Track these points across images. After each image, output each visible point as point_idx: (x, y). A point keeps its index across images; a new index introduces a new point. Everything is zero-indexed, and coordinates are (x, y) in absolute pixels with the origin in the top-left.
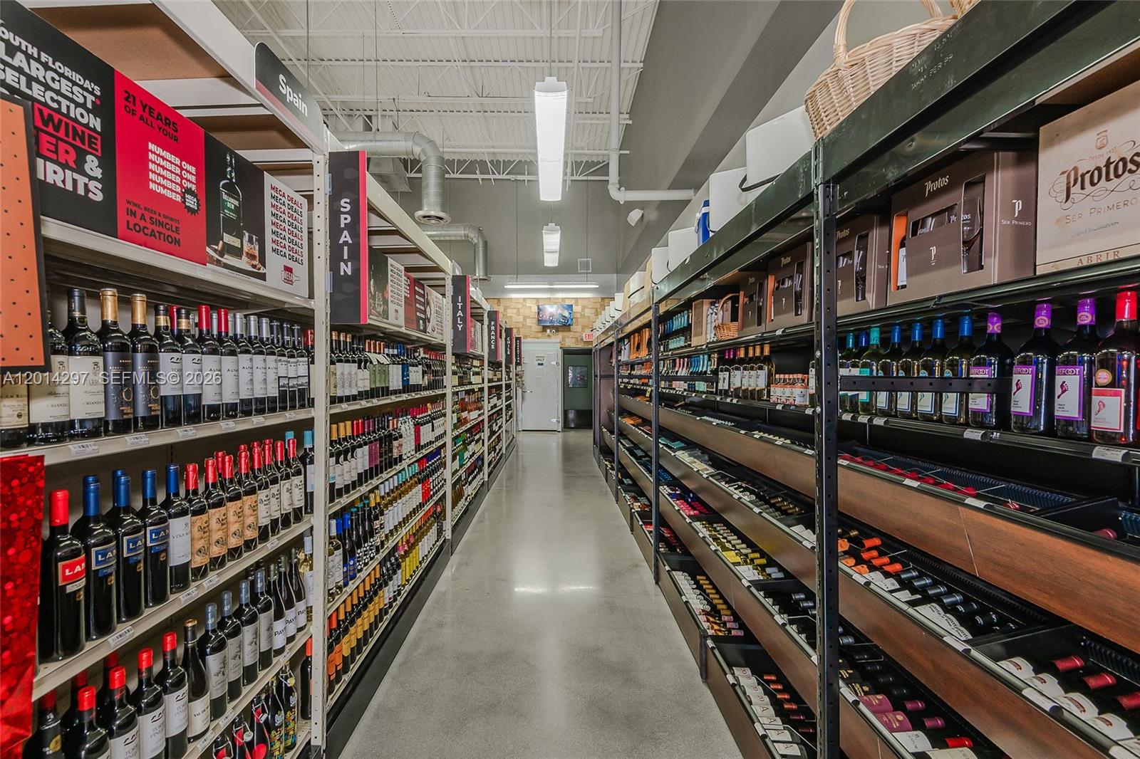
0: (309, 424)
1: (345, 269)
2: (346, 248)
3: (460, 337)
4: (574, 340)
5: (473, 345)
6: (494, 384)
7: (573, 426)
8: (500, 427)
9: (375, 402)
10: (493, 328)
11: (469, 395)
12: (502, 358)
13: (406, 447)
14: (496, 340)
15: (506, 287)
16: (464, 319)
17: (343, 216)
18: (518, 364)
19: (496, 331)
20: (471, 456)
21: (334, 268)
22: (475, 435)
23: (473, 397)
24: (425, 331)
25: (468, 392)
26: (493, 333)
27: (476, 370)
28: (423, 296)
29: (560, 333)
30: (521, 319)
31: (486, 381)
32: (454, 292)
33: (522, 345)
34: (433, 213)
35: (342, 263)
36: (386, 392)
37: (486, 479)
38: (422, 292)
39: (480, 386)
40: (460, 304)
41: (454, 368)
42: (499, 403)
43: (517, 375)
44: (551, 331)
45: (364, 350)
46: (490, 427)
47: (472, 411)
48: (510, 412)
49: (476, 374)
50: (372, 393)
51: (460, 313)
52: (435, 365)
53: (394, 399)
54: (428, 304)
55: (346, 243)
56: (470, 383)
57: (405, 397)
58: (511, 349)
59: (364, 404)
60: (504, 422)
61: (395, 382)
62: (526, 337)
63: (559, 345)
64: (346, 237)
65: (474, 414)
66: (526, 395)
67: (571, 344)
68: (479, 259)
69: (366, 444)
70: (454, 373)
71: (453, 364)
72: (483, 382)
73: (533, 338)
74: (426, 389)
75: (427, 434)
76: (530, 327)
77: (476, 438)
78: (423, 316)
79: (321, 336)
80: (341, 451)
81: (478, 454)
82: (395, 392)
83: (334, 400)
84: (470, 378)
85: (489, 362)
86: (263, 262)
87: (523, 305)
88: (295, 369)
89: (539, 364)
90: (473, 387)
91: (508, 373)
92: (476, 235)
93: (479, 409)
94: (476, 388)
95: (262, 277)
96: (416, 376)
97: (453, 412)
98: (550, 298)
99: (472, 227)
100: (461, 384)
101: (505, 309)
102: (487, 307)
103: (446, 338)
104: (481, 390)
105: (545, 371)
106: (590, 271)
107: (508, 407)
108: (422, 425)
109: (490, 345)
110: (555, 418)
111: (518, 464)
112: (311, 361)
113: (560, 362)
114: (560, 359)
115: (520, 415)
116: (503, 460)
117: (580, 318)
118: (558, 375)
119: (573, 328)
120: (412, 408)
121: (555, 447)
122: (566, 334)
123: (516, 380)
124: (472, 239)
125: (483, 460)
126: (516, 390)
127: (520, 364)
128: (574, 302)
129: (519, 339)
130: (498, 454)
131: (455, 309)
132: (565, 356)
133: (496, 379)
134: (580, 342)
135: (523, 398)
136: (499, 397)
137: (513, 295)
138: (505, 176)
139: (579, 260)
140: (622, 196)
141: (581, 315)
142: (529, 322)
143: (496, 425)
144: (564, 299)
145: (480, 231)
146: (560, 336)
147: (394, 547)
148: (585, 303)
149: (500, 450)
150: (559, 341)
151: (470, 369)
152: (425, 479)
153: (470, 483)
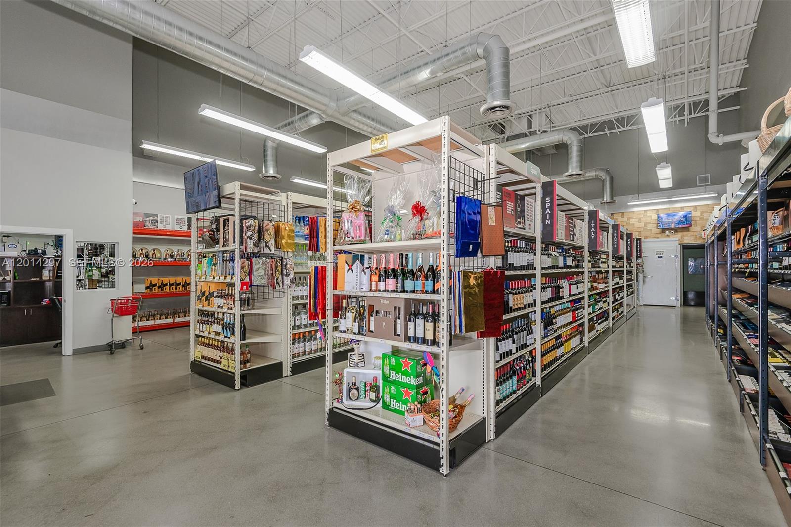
0: (534, 276)
1: (548, 222)
2: (548, 215)
3: (593, 242)
4: (693, 238)
5: (602, 245)
6: (617, 269)
7: (692, 304)
8: (622, 298)
9: (553, 271)
10: (615, 235)
11: (598, 274)
12: (624, 253)
13: (565, 292)
14: (618, 242)
15: (628, 204)
16: (595, 233)
17: (547, 204)
18: (638, 257)
19: (617, 237)
20: (600, 309)
21: (543, 222)
22: (603, 298)
23: (601, 276)
24: (573, 240)
25: (598, 273)
26: (615, 238)
27: (603, 260)
28: (572, 224)
29: (678, 233)
30: (642, 225)
31: (610, 267)
32: (589, 219)
33: (643, 244)
34: (574, 173)
35: (546, 220)
36: (557, 267)
37: (611, 325)
38: (572, 222)
39: (606, 270)
40: (593, 225)
41: (589, 258)
42: (621, 282)
43: (637, 265)
44: (670, 232)
45: (549, 250)
46: (614, 296)
47: (600, 283)
48: (631, 290)
49: (603, 262)
50: (553, 267)
51: (593, 230)
52: (578, 257)
53: (560, 271)
54: (575, 226)
55: (548, 213)
56: (599, 268)
57: (564, 270)
58: (632, 247)
59: (550, 271)
60: (626, 295)
61: (561, 264)
62: (646, 238)
63: (678, 242)
64: (548, 211)
65: (602, 286)
66: (647, 280)
67: (689, 241)
68: (606, 189)
69: (550, 287)
70: (589, 261)
71: (589, 257)
72: (608, 268)
73: (653, 238)
74: (574, 268)
75: (574, 290)
76: (651, 230)
77: (604, 299)
78: (573, 233)
79: (539, 246)
80: (544, 288)
81: (605, 309)
82: (560, 268)
83: (543, 269)
84: (599, 265)
85: (613, 256)
86: (525, 225)
87: (644, 215)
88: (531, 256)
89: (658, 257)
90: (601, 270)
91: (629, 263)
92: (605, 174)
93: (606, 283)
94: (603, 270)
95: (524, 229)
96: (570, 261)
97: (589, 282)
98: (669, 208)
99: (602, 169)
100: (593, 267)
101: (629, 219)
102: (611, 222)
103: (585, 243)
104: (607, 272)
105: (664, 262)
106: (710, 184)
107: (629, 286)
108: (572, 285)
109: (613, 245)
110: (674, 297)
111: (638, 325)
112: (535, 254)
113: (679, 255)
114: (679, 252)
115: (641, 294)
116: (624, 319)
117: (699, 221)
118: (677, 264)
119: (692, 228)
120: (568, 276)
121: (673, 316)
122: (685, 233)
123: (637, 268)
124: (601, 177)
125: (608, 314)
126: (637, 274)
127: (640, 257)
128: (692, 208)
129: (640, 239)
130: (620, 314)
131: (590, 228)
132: (684, 250)
133: (618, 266)
134: (699, 239)
135: (644, 281)
136: (621, 278)
137: (636, 209)
138: (628, 128)
139: (698, 176)
140: (720, 140)
141: (700, 218)
142: (649, 227)
143: (619, 295)
144: (683, 207)
145: (607, 171)
146: (679, 235)
147: (560, 335)
148: (705, 209)
149: (622, 312)
150: (678, 239)
151: (599, 259)
152: (574, 311)
153: (599, 324)
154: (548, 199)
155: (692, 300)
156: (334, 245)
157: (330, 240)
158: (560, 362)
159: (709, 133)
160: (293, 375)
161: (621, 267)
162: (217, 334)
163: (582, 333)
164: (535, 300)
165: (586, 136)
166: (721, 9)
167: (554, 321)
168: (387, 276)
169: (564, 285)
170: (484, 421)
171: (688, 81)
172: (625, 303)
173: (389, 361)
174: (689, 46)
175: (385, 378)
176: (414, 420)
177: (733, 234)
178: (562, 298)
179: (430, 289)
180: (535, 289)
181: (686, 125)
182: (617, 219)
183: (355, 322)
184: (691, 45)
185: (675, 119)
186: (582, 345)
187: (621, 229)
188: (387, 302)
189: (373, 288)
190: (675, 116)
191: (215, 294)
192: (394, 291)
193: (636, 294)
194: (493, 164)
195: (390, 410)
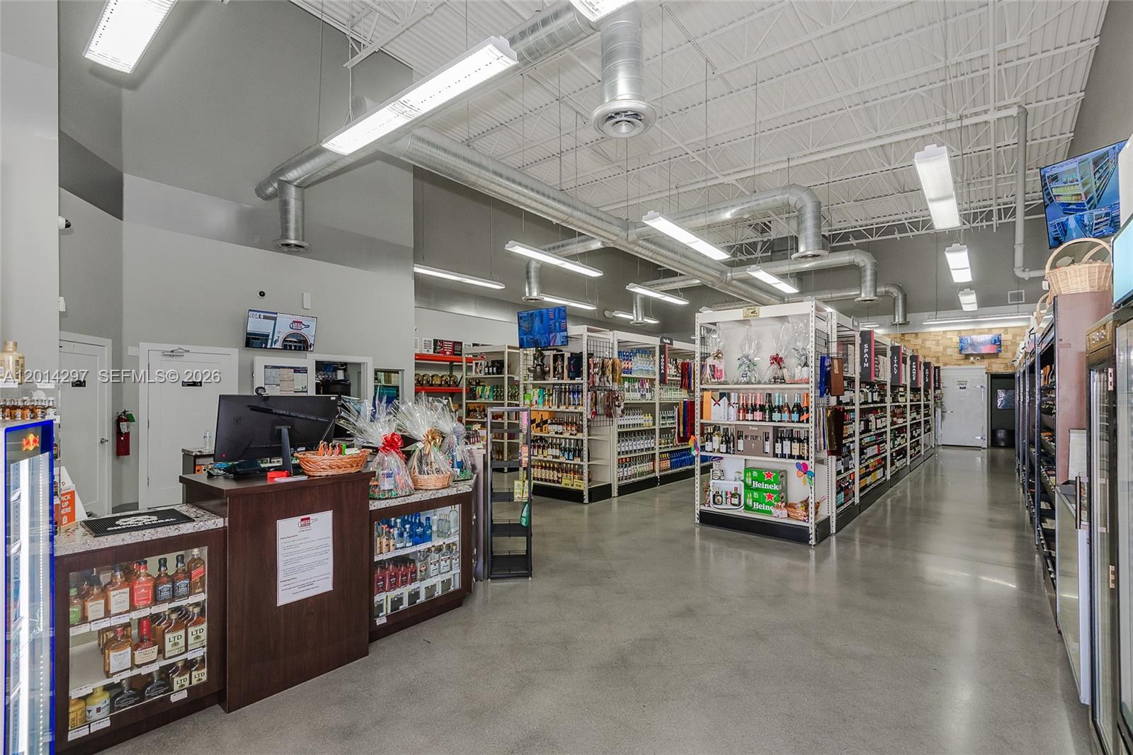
0: (854, 410)
1: (866, 365)
2: (866, 359)
3: (894, 377)
4: (1003, 366)
5: (901, 378)
6: (914, 403)
7: (1002, 445)
8: (919, 435)
9: (866, 406)
10: (914, 367)
11: (898, 409)
12: (922, 385)
13: (872, 426)
14: (916, 373)
15: (924, 323)
16: (897, 368)
17: (865, 350)
18: (937, 388)
19: (916, 368)
20: (899, 445)
21: (862, 364)
22: (902, 433)
24: (878, 376)
25: (897, 407)
26: (914, 369)
27: (901, 393)
29: (985, 360)
30: (941, 348)
31: (908, 400)
33: (941, 371)
34: (868, 298)
35: (864, 363)
36: (867, 403)
37: (908, 464)
39: (904, 404)
40: (895, 360)
41: (891, 393)
42: (918, 417)
43: (935, 397)
44: (974, 359)
45: (863, 388)
46: (911, 432)
47: (900, 418)
48: (928, 427)
49: (901, 396)
50: (865, 403)
51: (895, 364)
52: (882, 392)
53: (869, 406)
55: (866, 357)
56: (898, 402)
57: (872, 405)
58: (929, 377)
59: (863, 406)
60: (923, 432)
61: (870, 400)
62: (945, 364)
63: (985, 371)
64: (866, 355)
65: (901, 421)
66: (947, 415)
67: (998, 368)
68: (898, 306)
69: (864, 420)
70: (890, 396)
71: (890, 391)
72: (906, 402)
73: (954, 365)
74: (879, 403)
75: (879, 424)
76: (952, 355)
77: (902, 435)
79: (857, 384)
80: (860, 421)
81: (903, 445)
82: (870, 403)
83: (859, 404)
84: (898, 399)
85: (911, 388)
87: (943, 337)
88: (852, 394)
89: (960, 388)
90: (900, 404)
91: (926, 396)
92: (897, 291)
93: (904, 418)
94: (902, 405)
96: (876, 398)
97: (890, 417)
98: (973, 329)
99: (894, 285)
100: (893, 402)
101: (923, 341)
103: (888, 378)
104: (905, 406)
105: (968, 394)
106: (1024, 301)
107: (927, 422)
108: (878, 419)
109: (911, 377)
110: (979, 436)
111: (936, 466)
112: (854, 392)
113: (985, 386)
114: (986, 383)
115: (940, 432)
116: (921, 459)
117: (1011, 345)
118: (984, 397)
119: (1002, 354)
120: (874, 410)
121: (979, 460)
122: (993, 360)
123: (935, 401)
124: (892, 294)
125: (906, 451)
126: (935, 409)
127: (939, 388)
128: (1002, 330)
129: (938, 368)
130: (917, 453)
131: (892, 363)
132: (993, 380)
133: (915, 400)
134: (1011, 367)
135: (942, 416)
136: (918, 413)
137: (932, 329)
138: (924, 232)
139: (1009, 292)
140: (1026, 275)
141: (1012, 342)
142: (949, 351)
143: (916, 432)
144: (991, 329)
145: (900, 289)
146: (986, 362)
147: (868, 465)
148: (1018, 331)
149: (919, 451)
150: (984, 367)
151: (898, 393)
152: (879, 444)
153: (898, 460)
154: (866, 346)
155: (1003, 440)
156: (701, 384)
157: (698, 381)
158: (869, 489)
159: (1016, 266)
160: (619, 496)
161: (918, 401)
162: (556, 457)
163: (885, 467)
164: (854, 432)
165: (871, 239)
166: (1027, 161)
167: (865, 451)
168: (754, 410)
169: (871, 419)
170: (828, 519)
171: (996, 187)
172: (922, 442)
173: (752, 474)
174: (998, 154)
175: (747, 487)
176: (782, 514)
177: (1042, 368)
178: (870, 431)
179: (796, 419)
180: (854, 421)
181: (995, 231)
182: (909, 341)
183: (722, 443)
184: (1000, 151)
185: (982, 224)
186: (884, 479)
187: (921, 359)
188: (756, 429)
189: (741, 419)
190: (982, 221)
191: (549, 421)
192: (762, 421)
193: (933, 432)
194: (835, 326)
195: (753, 510)
